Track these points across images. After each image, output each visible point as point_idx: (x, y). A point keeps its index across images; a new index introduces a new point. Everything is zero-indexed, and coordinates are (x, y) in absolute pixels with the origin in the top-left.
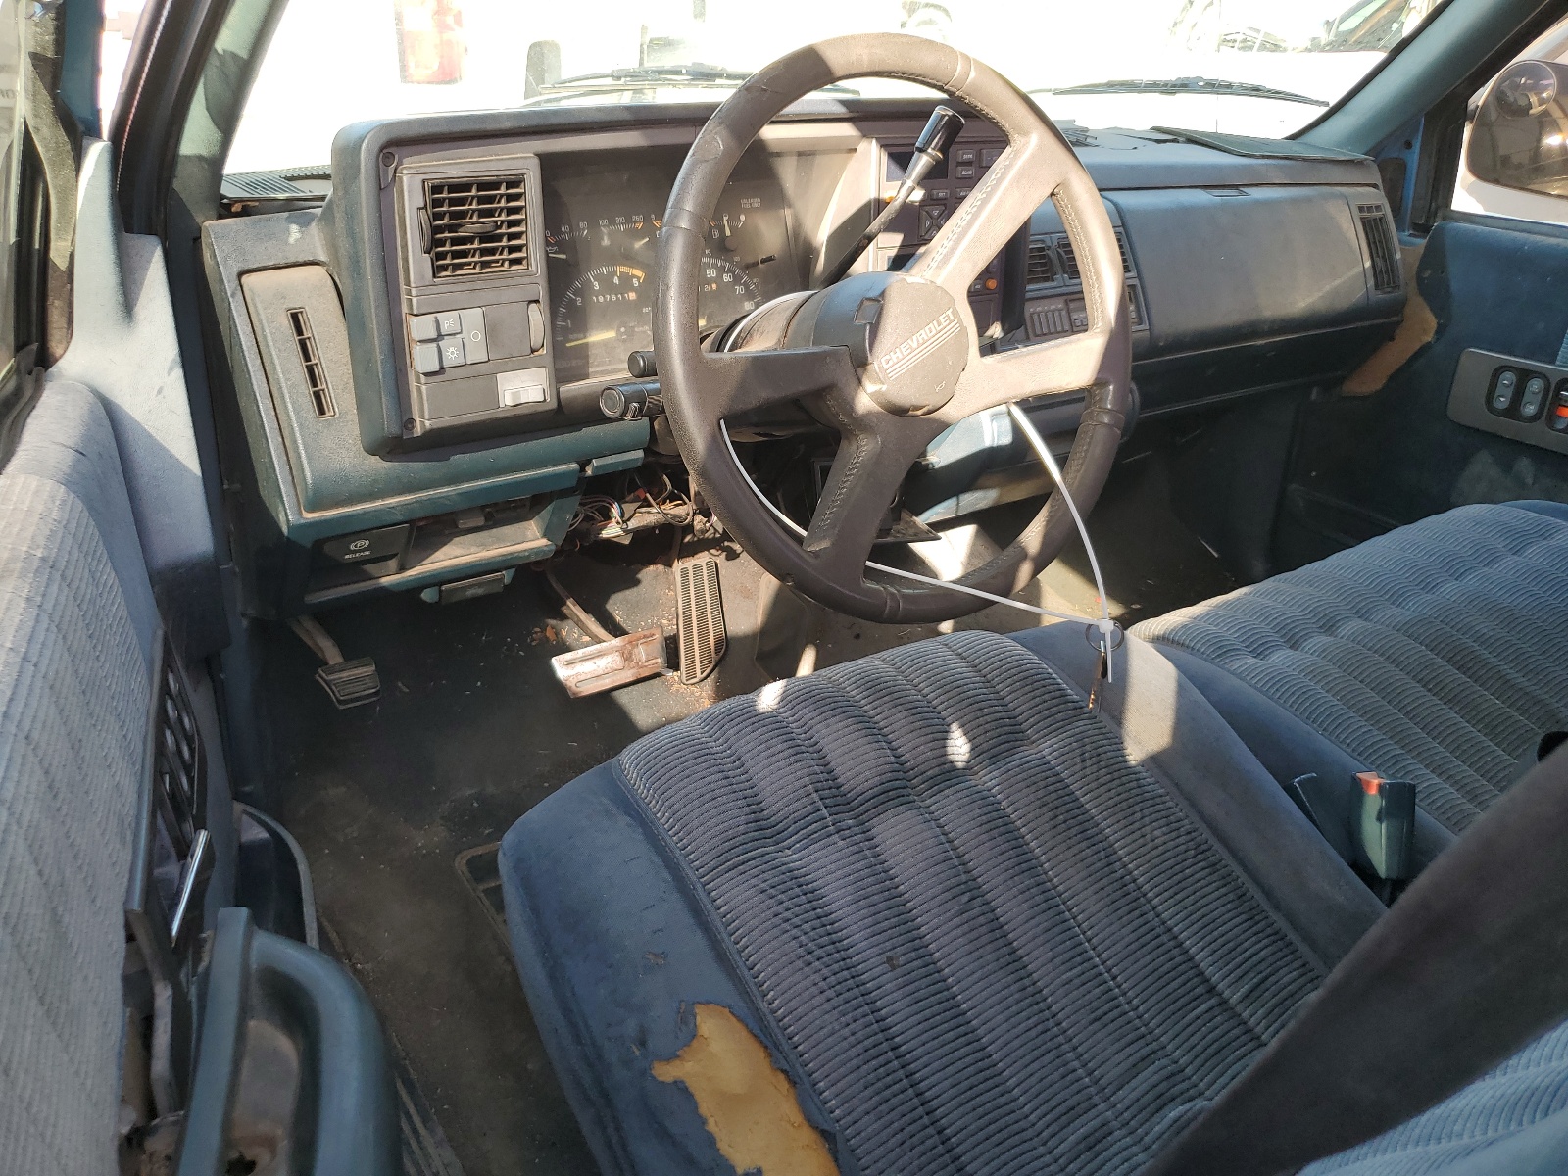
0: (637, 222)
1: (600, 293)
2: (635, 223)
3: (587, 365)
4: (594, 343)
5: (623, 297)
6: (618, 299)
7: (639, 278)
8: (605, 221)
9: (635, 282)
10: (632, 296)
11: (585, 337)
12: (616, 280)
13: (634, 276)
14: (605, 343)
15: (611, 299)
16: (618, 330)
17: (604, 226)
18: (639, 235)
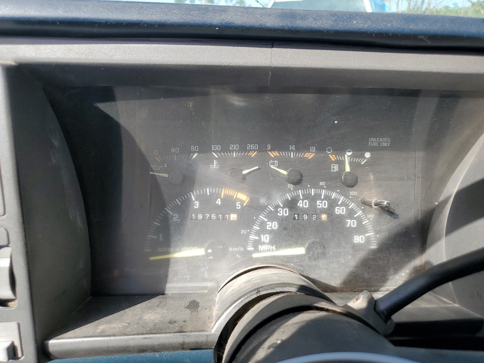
0: (251, 150)
1: (201, 210)
2: (249, 151)
3: (164, 279)
4: (177, 259)
5: (224, 218)
6: (218, 219)
7: (242, 202)
8: (218, 147)
9: (238, 206)
10: (233, 217)
11: (168, 253)
12: (219, 202)
13: (237, 199)
14: (189, 260)
15: (210, 218)
16: (206, 251)
17: (216, 152)
18: (250, 162)
